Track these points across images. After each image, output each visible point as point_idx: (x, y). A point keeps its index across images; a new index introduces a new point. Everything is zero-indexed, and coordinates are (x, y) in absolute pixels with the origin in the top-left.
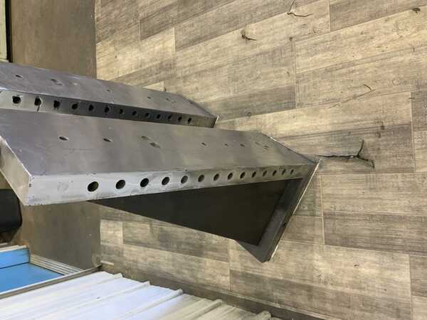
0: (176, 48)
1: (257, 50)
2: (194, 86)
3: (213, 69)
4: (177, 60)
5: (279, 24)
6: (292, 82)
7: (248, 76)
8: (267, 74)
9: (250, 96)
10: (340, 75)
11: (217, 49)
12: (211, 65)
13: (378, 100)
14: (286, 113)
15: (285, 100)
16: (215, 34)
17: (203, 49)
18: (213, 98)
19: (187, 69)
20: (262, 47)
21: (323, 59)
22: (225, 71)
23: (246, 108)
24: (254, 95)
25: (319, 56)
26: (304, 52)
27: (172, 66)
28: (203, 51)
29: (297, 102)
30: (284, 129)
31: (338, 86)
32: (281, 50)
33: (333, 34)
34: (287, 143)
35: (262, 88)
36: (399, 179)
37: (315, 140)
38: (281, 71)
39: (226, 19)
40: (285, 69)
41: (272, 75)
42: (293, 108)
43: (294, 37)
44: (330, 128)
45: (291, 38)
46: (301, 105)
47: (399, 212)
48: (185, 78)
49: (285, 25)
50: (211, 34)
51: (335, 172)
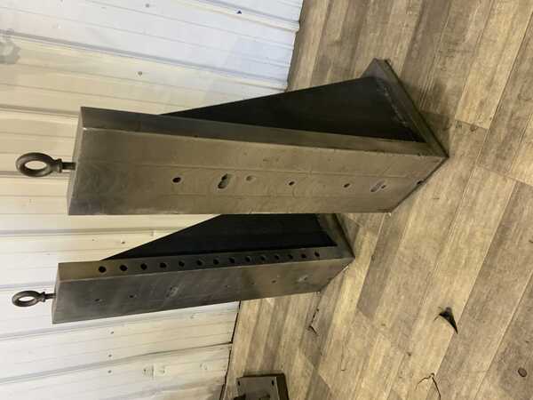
0: (523, 185)
1: (424, 313)
2: (443, 196)
3: (443, 241)
4: (501, 178)
5: (432, 357)
6: (376, 322)
7: (406, 283)
8: (396, 305)
9: (387, 271)
10: (359, 362)
11: (464, 262)
12: (451, 239)
13: (335, 367)
14: (357, 296)
15: (366, 304)
16: (484, 274)
17: (481, 240)
18: (412, 219)
19: (474, 194)
20: (423, 321)
21: (376, 363)
22: (429, 255)
23: (381, 258)
24: (386, 276)
25: (380, 361)
26: (391, 354)
28: (479, 239)
29: (360, 313)
30: (348, 283)
31: (354, 353)
32: (407, 337)
33: (389, 388)
34: (339, 278)
35: (387, 290)
36: (298, 336)
37: (332, 302)
38: (390, 321)
39: (491, 303)
40: (389, 325)
42: (358, 306)
43: (409, 359)
44: (334, 321)
45: (410, 355)
46: (357, 314)
47: (287, 321)
48: (464, 181)
49: (426, 361)
50: (491, 266)
51: (311, 300)
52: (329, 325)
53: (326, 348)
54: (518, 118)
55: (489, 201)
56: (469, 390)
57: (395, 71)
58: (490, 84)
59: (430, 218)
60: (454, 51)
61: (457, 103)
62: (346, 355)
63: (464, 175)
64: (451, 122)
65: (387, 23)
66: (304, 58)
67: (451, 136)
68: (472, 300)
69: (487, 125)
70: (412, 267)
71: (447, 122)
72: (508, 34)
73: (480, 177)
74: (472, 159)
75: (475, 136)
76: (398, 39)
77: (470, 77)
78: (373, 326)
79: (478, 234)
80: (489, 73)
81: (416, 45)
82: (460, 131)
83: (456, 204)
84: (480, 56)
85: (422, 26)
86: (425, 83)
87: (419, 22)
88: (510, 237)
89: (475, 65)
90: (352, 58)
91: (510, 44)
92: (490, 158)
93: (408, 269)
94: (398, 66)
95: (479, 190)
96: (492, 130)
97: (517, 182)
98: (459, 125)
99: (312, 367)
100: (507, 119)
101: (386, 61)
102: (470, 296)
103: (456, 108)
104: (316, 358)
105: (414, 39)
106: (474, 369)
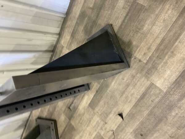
0: (153, 84)
1: (113, 112)
2: (125, 79)
3: (123, 93)
4: (146, 80)
5: (114, 125)
6: (95, 111)
7: (108, 102)
8: (103, 108)
9: (102, 97)
10: (87, 122)
11: (129, 101)
12: (126, 93)
13: (77, 121)
14: (89, 102)
15: (92, 105)
16: (136, 105)
17: (136, 96)
18: (113, 83)
19: (136, 81)
20: (112, 115)
21: (93, 123)
22: (118, 96)
23: (100, 92)
25: (95, 123)
26: (99, 122)
27: (147, 74)
28: (135, 95)
29: (90, 108)
30: (86, 98)
31: (85, 119)
32: (106, 118)
33: (97, 131)
35: (101, 103)
36: (63, 109)
37: (79, 102)
38: (100, 112)
39: (136, 115)
40: (100, 113)
41: (102, 109)
42: (89, 105)
44: (79, 107)
45: (106, 123)
46: (88, 107)
48: (133, 77)
49: (111, 126)
52: (77, 108)
53: (75, 115)
54: (156, 63)
55: (141, 85)
56: (124, 136)
57: (115, 30)
58: (149, 49)
59: (120, 84)
60: (138, 32)
61: (136, 50)
62: (82, 119)
63: (134, 74)
64: (132, 56)
65: (114, 10)
66: (75, 8)
67: (131, 61)
68: (130, 113)
69: (145, 62)
70: (111, 97)
71: (131, 56)
72: (159, 34)
73: (139, 77)
74: (138, 70)
75: (140, 63)
76: (117, 18)
77: (142, 43)
78: (94, 112)
79: (135, 94)
80: (149, 45)
81: (124, 24)
82: (135, 60)
83: (130, 83)
84: (147, 38)
85: (128, 17)
86: (126, 39)
87: (127, 15)
88: (146, 98)
89: (145, 40)
90: (97, 17)
91: (158, 38)
92: (144, 73)
93: (109, 98)
94: (116, 29)
95: (139, 81)
96: (146, 64)
97: (151, 82)
98: (135, 58)
99: (68, 120)
100: (152, 62)
101: (111, 25)
102: (129, 111)
103: (135, 52)
104: (70, 117)
105: (124, 21)
106: (127, 131)
